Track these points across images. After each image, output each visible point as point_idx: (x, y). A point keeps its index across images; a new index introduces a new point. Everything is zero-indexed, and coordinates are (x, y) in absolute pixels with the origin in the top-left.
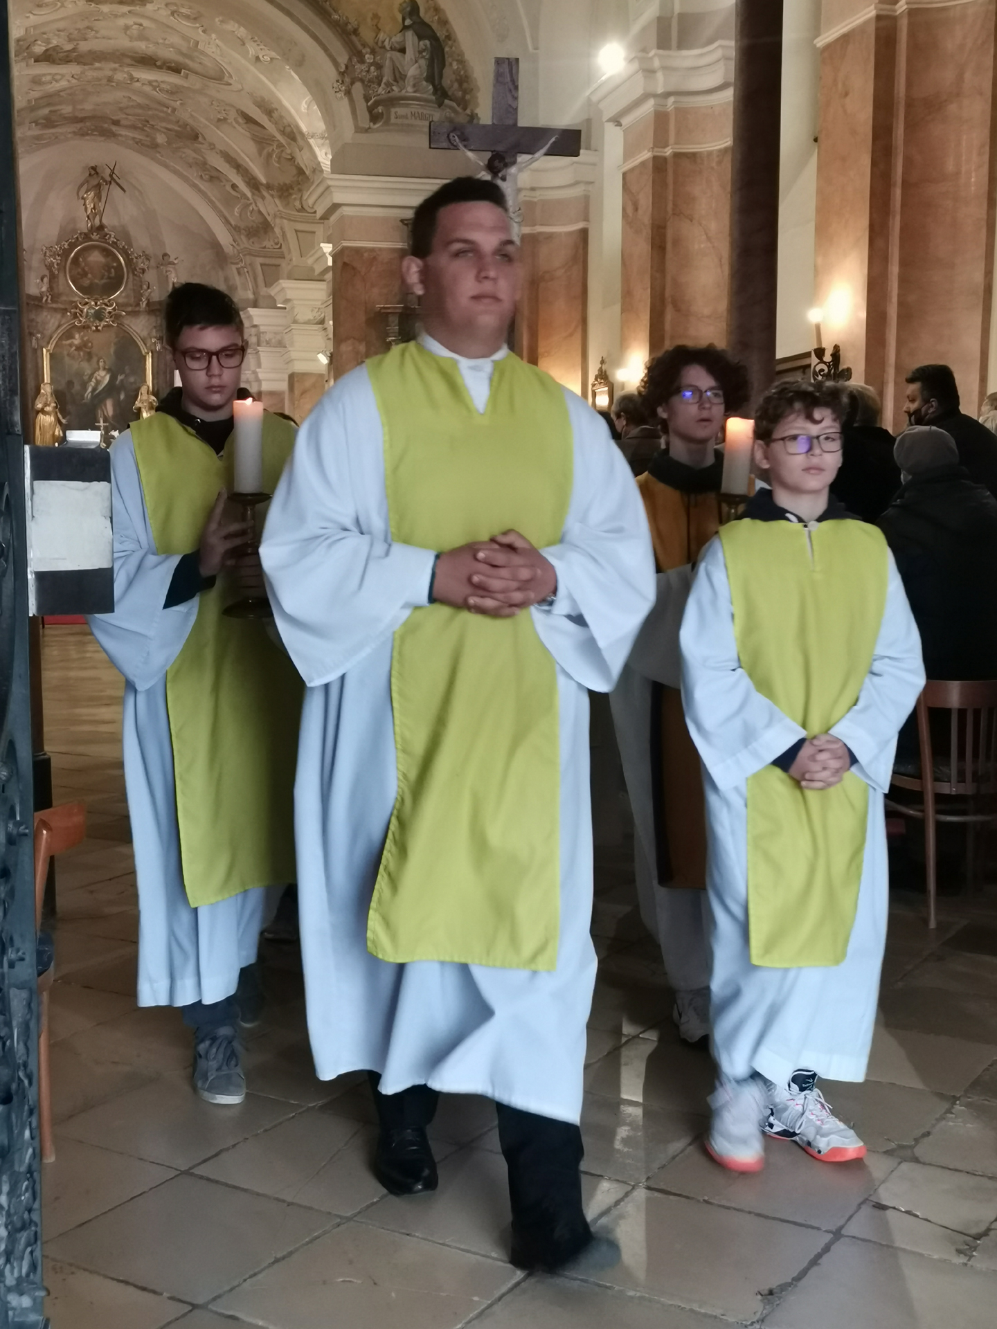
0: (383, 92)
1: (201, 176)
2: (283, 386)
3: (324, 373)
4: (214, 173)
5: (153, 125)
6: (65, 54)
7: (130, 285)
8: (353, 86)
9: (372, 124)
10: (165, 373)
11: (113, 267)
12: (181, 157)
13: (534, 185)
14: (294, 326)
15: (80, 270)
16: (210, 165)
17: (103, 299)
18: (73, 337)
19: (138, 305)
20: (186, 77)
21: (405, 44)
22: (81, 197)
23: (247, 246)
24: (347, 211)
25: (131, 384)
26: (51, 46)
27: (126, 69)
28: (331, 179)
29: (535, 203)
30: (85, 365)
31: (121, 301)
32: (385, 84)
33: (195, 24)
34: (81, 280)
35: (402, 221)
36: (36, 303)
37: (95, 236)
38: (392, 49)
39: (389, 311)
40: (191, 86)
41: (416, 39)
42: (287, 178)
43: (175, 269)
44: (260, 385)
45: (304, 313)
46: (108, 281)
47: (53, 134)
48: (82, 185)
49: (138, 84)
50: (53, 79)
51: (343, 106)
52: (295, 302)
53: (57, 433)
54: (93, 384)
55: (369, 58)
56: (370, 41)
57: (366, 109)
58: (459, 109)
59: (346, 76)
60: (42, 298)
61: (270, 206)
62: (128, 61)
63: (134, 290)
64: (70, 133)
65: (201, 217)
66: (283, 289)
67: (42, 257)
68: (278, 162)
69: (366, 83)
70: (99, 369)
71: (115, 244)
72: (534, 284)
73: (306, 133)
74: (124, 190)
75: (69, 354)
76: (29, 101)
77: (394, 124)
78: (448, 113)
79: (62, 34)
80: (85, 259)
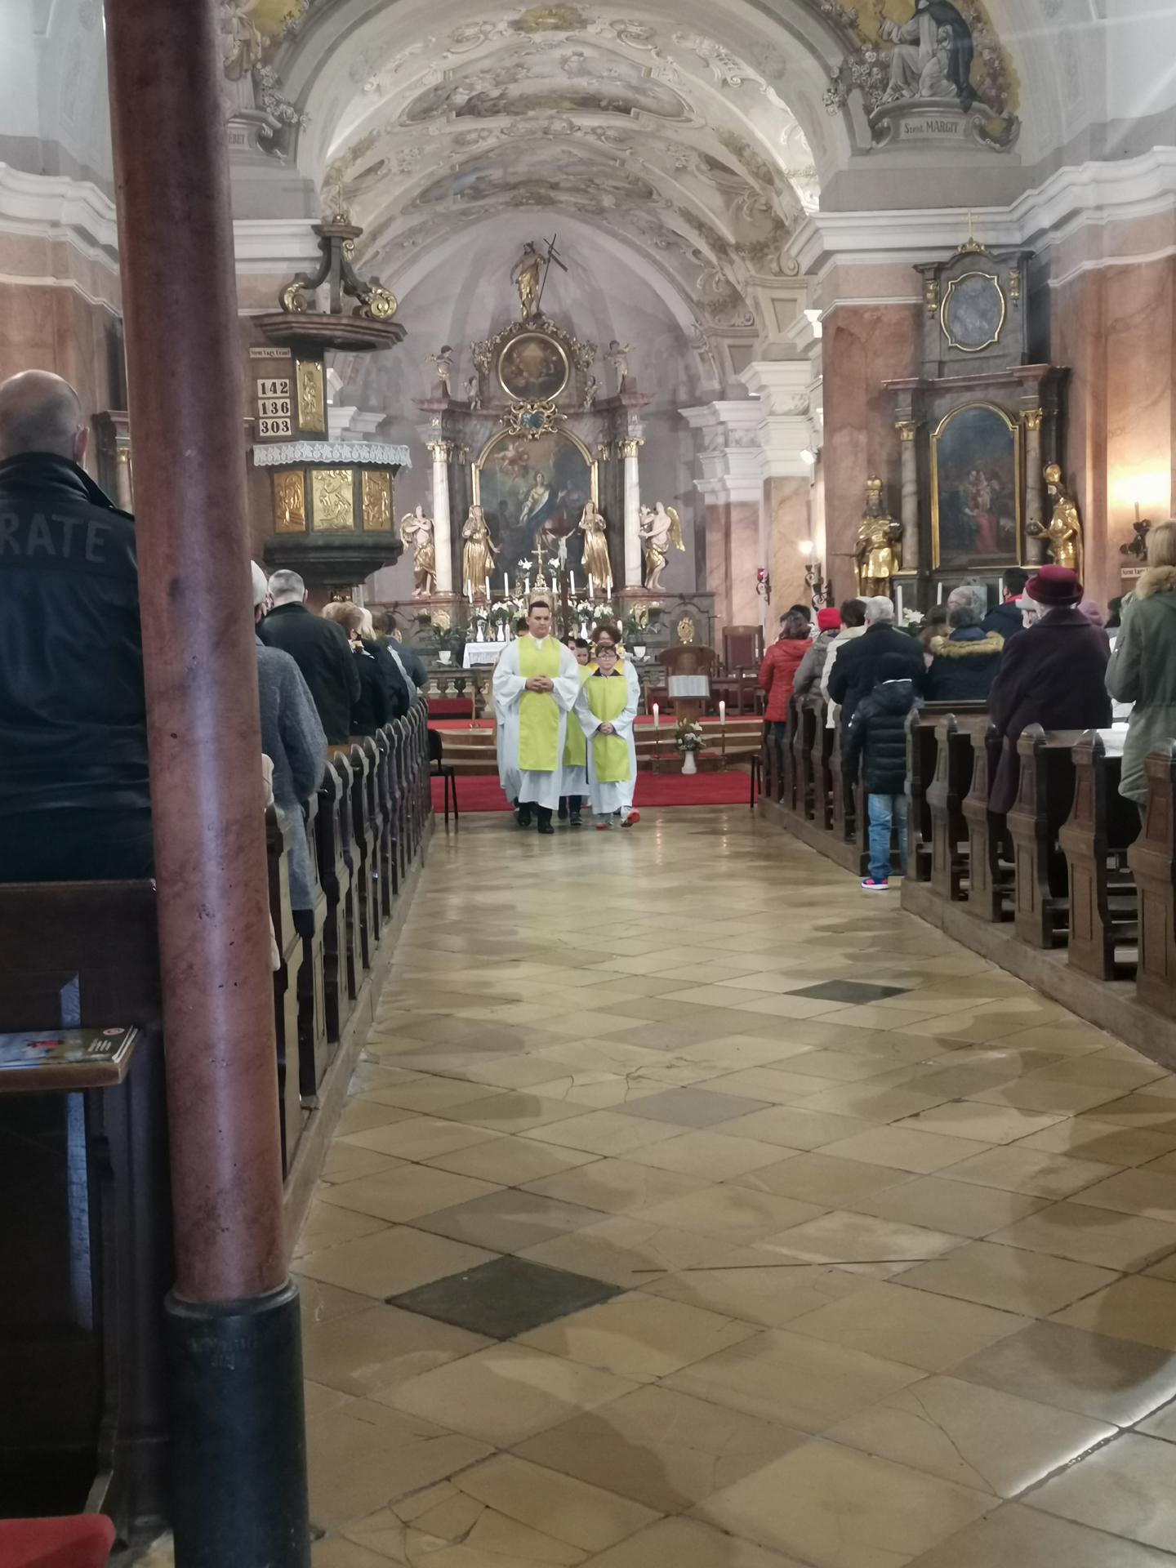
0: (890, 100)
1: (657, 243)
2: (757, 495)
3: (809, 475)
4: (673, 239)
5: (597, 185)
6: (491, 102)
7: (572, 382)
8: (851, 95)
9: (874, 143)
10: (614, 486)
11: (553, 362)
12: (633, 223)
13: (1101, 202)
14: (771, 419)
16: (668, 229)
17: (541, 401)
18: (506, 449)
19: (581, 405)
20: (637, 117)
21: (919, 33)
22: (514, 280)
23: (712, 325)
24: (841, 259)
25: (574, 501)
26: (474, 93)
27: (565, 116)
28: (822, 219)
29: (1102, 227)
30: (520, 481)
31: (561, 402)
32: (892, 88)
33: (647, 45)
34: (515, 381)
35: (915, 267)
36: (464, 410)
37: (531, 326)
38: (902, 41)
39: (899, 387)
40: (643, 129)
41: (933, 23)
42: (763, 233)
43: (625, 358)
44: (728, 495)
45: (784, 402)
46: (547, 378)
47: (482, 207)
48: (517, 266)
49: (579, 134)
50: (480, 137)
51: (836, 123)
52: (772, 389)
53: (487, 565)
54: (529, 503)
55: (870, 56)
56: (873, 36)
57: (866, 123)
58: (992, 113)
59: (841, 83)
60: (471, 404)
61: (740, 271)
62: (567, 104)
63: (577, 388)
64: (502, 204)
65: (658, 296)
66: (756, 373)
67: (471, 355)
68: (751, 215)
69: (867, 89)
70: (536, 485)
71: (554, 335)
72: (1101, 337)
73: (786, 172)
74: (565, 269)
75: (501, 470)
76: (452, 167)
77: (904, 141)
78: (978, 119)
79: (487, 76)
80: (519, 354)
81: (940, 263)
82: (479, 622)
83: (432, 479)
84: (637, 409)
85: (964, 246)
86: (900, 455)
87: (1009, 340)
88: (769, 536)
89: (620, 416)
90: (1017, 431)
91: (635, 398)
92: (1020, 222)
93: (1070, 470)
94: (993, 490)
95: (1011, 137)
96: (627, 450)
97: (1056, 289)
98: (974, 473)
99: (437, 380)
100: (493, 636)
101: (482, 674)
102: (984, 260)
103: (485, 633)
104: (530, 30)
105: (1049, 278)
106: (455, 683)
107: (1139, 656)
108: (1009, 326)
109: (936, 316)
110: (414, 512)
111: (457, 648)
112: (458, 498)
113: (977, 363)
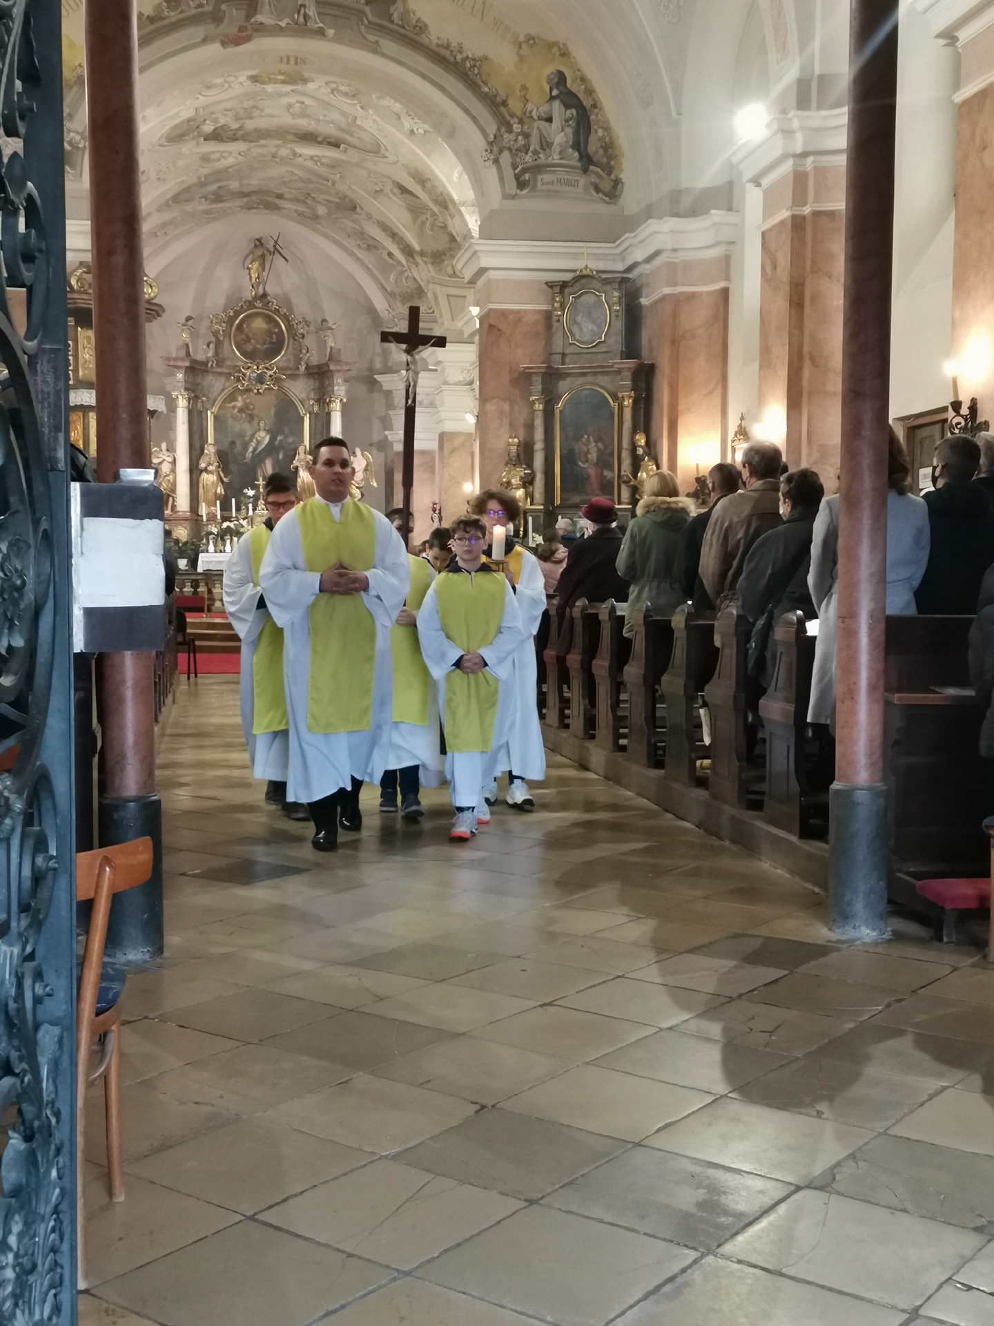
0: (530, 160)
1: (359, 245)
2: (434, 445)
3: (472, 432)
4: (372, 242)
5: (314, 198)
6: (232, 132)
7: (290, 350)
8: (501, 155)
9: (518, 191)
11: (275, 333)
12: (340, 227)
13: (676, 246)
14: (444, 387)
15: (243, 336)
16: (367, 235)
17: (265, 363)
18: (236, 400)
19: (298, 368)
20: (345, 150)
21: (552, 113)
22: (246, 266)
23: (401, 311)
24: (493, 275)
25: (290, 443)
26: (219, 125)
27: (289, 146)
28: (479, 244)
29: (677, 264)
30: (246, 426)
31: (281, 364)
32: (532, 152)
33: (354, 101)
34: (245, 346)
35: (546, 283)
36: (203, 368)
37: (258, 304)
38: (540, 118)
39: (533, 371)
40: (349, 160)
41: (563, 108)
42: (440, 244)
43: (333, 333)
45: (455, 376)
46: (270, 346)
47: (221, 208)
48: (248, 256)
49: (300, 159)
50: (222, 156)
51: (491, 174)
52: (446, 364)
53: (219, 491)
54: (253, 444)
55: (516, 127)
56: (519, 112)
57: (513, 177)
58: (604, 175)
59: (495, 145)
60: (208, 362)
61: (423, 272)
62: (291, 137)
63: (294, 355)
64: (237, 207)
65: (359, 284)
67: (209, 324)
68: (432, 230)
69: (514, 152)
70: (259, 430)
71: (277, 311)
72: (674, 342)
73: (458, 202)
74: (287, 261)
75: (232, 416)
76: (199, 178)
77: (540, 191)
78: (593, 178)
79: (229, 113)
80: (248, 326)
81: (564, 282)
82: (211, 537)
83: (175, 421)
84: (341, 374)
85: (581, 271)
86: (533, 420)
87: (611, 341)
88: (442, 477)
89: (328, 378)
90: (616, 407)
91: (340, 365)
92: (622, 256)
93: (654, 436)
94: (599, 450)
95: (617, 193)
96: (333, 405)
97: (646, 306)
98: (586, 436)
99: (180, 343)
100: (222, 548)
101: (213, 577)
102: (595, 281)
103: (215, 545)
104: (264, 83)
105: (641, 297)
106: (191, 583)
107: (635, 550)
108: (613, 331)
109: (561, 320)
110: (160, 447)
111: (193, 557)
112: (196, 437)
113: (589, 356)
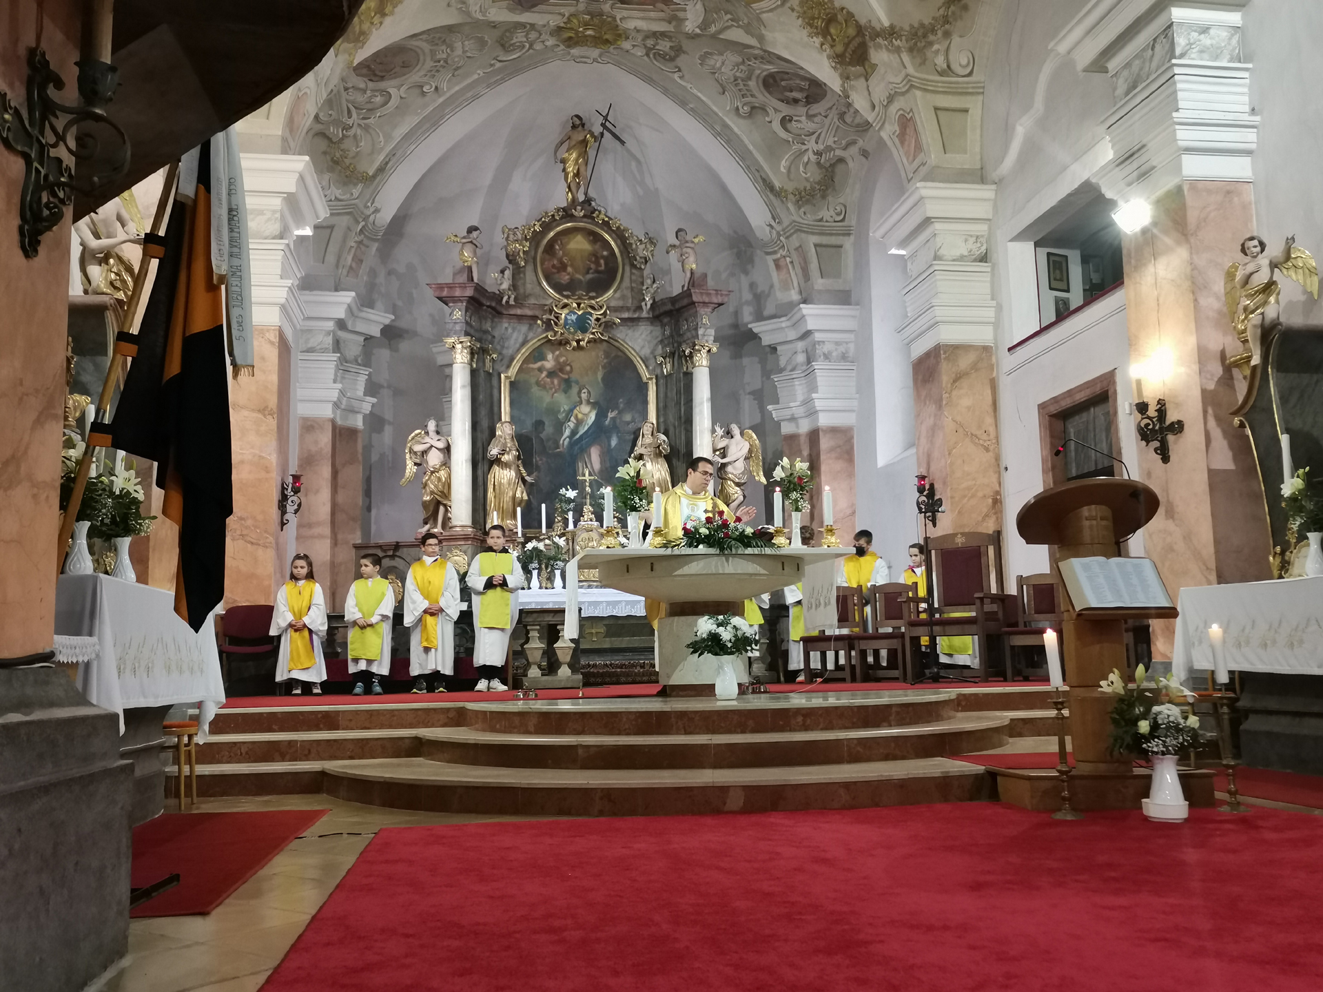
7: (627, 282)
10: (678, 405)
11: (603, 257)
15: (555, 262)
17: (589, 300)
18: (543, 358)
22: (560, 159)
23: (795, 220)
31: (613, 304)
34: (557, 276)
36: (493, 304)
37: (578, 214)
43: (694, 250)
44: (816, 420)
46: (596, 275)
48: (562, 143)
53: (518, 495)
54: (571, 424)
60: (502, 297)
63: (632, 288)
67: (504, 241)
70: (581, 403)
71: (606, 225)
74: (622, 142)
80: (563, 246)
84: (710, 308)
89: (688, 318)
91: (708, 295)
96: (696, 360)
99: (459, 264)
110: (425, 427)
112: (483, 412)
